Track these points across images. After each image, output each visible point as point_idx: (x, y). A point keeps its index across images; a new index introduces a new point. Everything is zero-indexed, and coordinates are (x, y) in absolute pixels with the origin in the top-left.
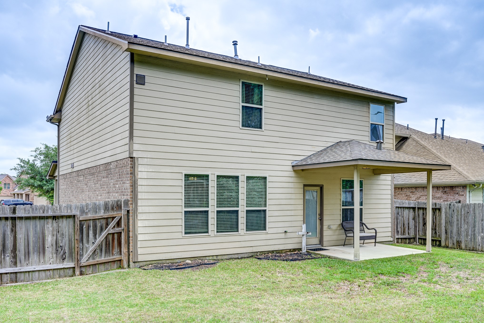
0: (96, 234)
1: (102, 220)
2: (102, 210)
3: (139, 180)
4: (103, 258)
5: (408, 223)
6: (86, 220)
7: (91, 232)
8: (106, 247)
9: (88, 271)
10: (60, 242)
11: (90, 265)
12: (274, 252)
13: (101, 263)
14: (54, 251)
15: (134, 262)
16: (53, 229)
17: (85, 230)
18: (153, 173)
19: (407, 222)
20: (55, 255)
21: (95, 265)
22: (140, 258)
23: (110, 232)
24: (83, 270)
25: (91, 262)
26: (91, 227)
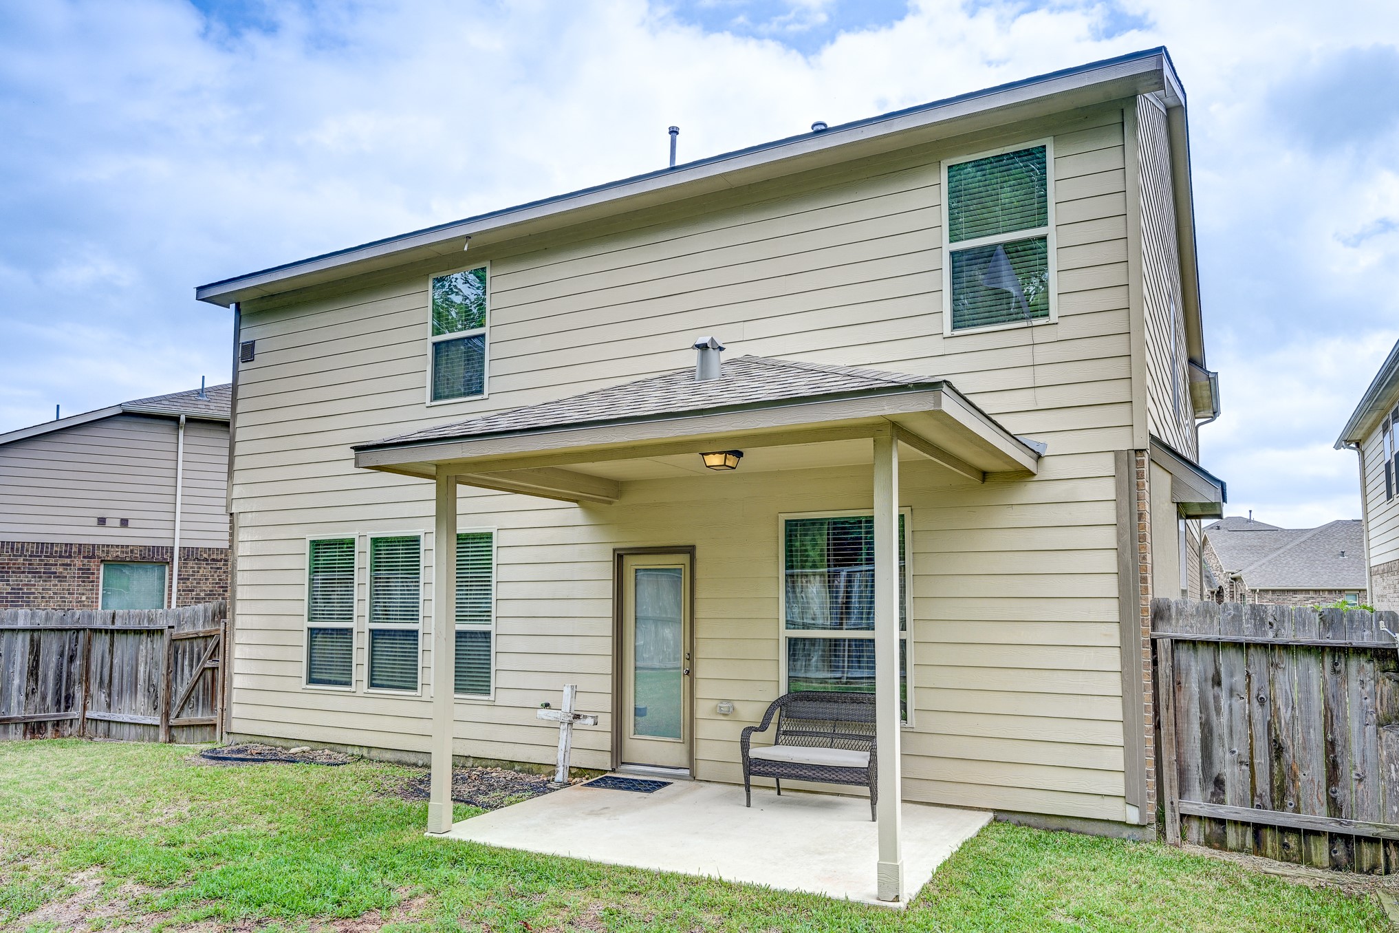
0: (192, 667)
1: (199, 641)
2: (201, 621)
3: (239, 559)
4: (199, 717)
5: (1331, 746)
6: (181, 640)
7: (186, 663)
8: (204, 695)
9: (181, 737)
10: (153, 677)
11: (183, 726)
12: (514, 767)
13: (198, 726)
14: (146, 693)
15: (228, 733)
16: (147, 652)
17: (179, 656)
18: (260, 543)
19: (1317, 737)
20: (146, 701)
21: (189, 726)
22: (236, 726)
23: (206, 666)
24: (175, 732)
25: (185, 718)
26: (187, 653)
